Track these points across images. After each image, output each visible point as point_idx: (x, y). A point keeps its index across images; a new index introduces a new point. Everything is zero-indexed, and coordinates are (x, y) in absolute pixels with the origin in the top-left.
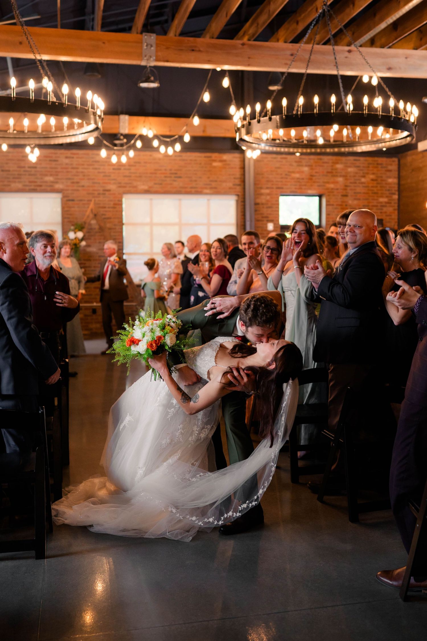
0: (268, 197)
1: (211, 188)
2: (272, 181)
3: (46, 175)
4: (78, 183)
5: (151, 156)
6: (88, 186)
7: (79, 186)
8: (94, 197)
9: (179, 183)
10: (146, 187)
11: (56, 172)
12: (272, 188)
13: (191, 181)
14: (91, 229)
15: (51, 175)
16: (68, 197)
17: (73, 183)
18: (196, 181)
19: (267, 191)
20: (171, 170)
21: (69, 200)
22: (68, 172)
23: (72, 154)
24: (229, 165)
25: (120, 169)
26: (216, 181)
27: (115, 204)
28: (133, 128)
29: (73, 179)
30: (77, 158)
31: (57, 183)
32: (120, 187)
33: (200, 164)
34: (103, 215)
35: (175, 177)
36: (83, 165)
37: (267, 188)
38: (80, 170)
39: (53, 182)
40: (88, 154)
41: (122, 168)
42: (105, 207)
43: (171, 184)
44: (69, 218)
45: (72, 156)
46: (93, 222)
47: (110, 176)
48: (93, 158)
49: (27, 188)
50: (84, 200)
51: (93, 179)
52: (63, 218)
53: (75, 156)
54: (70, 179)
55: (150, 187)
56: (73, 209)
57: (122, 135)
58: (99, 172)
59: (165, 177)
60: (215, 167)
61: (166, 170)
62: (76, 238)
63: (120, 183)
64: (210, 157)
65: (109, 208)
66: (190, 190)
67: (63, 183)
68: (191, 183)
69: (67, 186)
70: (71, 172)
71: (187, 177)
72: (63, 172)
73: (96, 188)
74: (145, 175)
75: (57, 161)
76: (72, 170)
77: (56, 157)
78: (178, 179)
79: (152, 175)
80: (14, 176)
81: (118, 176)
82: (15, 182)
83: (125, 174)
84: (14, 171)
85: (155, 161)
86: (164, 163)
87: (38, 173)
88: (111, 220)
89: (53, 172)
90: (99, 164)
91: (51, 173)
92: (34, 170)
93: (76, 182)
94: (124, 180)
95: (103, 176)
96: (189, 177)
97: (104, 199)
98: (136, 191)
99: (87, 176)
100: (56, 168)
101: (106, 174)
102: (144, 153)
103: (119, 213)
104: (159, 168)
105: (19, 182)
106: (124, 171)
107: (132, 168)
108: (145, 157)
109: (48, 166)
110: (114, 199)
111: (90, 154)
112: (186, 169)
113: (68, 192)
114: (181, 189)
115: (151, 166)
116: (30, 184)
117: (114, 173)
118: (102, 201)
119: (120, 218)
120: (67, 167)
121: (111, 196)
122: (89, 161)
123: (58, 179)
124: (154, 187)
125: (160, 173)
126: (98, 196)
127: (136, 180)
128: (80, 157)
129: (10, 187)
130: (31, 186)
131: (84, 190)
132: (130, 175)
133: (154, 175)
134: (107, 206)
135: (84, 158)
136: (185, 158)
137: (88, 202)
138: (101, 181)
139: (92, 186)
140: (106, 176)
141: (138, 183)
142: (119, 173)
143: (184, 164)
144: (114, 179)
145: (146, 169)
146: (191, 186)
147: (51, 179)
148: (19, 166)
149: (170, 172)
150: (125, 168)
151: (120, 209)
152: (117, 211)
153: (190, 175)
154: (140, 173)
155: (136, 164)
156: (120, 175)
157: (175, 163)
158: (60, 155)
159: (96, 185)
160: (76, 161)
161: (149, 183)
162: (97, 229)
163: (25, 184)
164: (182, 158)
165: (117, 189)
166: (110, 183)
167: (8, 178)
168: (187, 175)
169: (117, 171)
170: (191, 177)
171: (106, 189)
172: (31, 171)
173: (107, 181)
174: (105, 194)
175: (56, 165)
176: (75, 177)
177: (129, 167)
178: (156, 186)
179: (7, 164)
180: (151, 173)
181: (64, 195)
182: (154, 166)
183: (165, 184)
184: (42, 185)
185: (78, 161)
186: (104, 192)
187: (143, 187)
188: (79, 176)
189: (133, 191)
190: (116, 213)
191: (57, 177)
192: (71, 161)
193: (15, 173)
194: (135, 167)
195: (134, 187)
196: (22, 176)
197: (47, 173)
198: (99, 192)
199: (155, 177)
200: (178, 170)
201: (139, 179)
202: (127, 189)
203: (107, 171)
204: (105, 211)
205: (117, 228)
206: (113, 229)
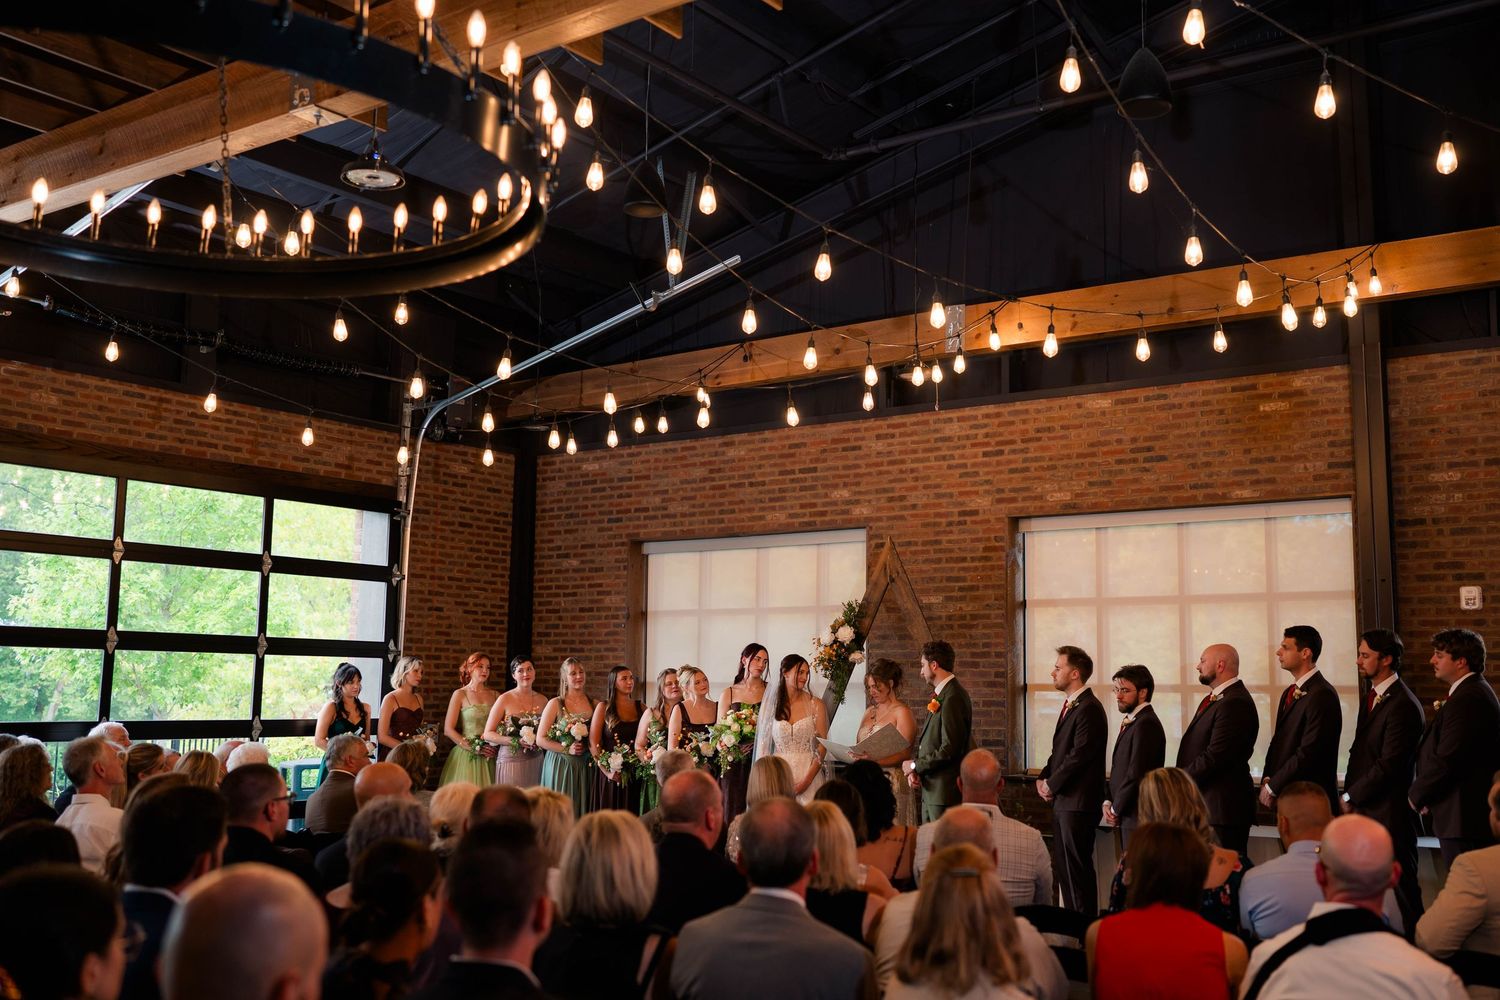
0: (1458, 496)
1: (1257, 482)
2: (1474, 440)
3: (836, 486)
4: (902, 498)
5: (1079, 406)
6: (925, 506)
7: (905, 508)
8: (938, 534)
9: (1156, 477)
10: (1066, 497)
11: (857, 475)
12: (1475, 464)
13: (1194, 466)
15: (845, 485)
16: (880, 537)
17: (891, 499)
18: (1208, 464)
19: (1456, 476)
20: (1134, 440)
21: (882, 545)
22: (880, 473)
23: (889, 426)
24: (1314, 403)
25: (1001, 452)
26: (1272, 460)
27: (986, 549)
28: (978, 336)
29: (892, 490)
30: (901, 435)
31: (857, 502)
32: (1000, 501)
33: (1221, 412)
34: (958, 580)
35: (1146, 460)
36: (915, 451)
37: (1452, 466)
38: (909, 466)
39: (848, 502)
40: (926, 423)
41: (1007, 448)
42: (964, 560)
43: (1136, 481)
45: (891, 431)
46: (936, 600)
47: (977, 474)
48: (936, 431)
49: (797, 522)
50: (916, 544)
51: (938, 486)
53: (897, 431)
54: (885, 491)
55: (1077, 495)
58: (950, 467)
59: (1119, 462)
60: (1267, 416)
61: (1119, 441)
63: (1002, 491)
64: (1254, 387)
65: (973, 559)
66: (1190, 494)
67: (869, 501)
68: (1194, 471)
69: (879, 509)
70: (888, 472)
71: (1180, 456)
72: (870, 474)
73: (943, 510)
74: (1065, 462)
75: (859, 448)
76: (890, 468)
77: (856, 439)
78: (1154, 464)
79: (1082, 460)
80: (772, 496)
81: (997, 473)
82: (773, 508)
83: (1013, 466)
84: (772, 482)
85: (1090, 420)
86: (1116, 422)
87: (819, 483)
88: (976, 593)
89: (848, 476)
90: (952, 444)
91: (846, 480)
92: (812, 477)
93: (900, 497)
94: (1010, 480)
95: (961, 476)
96: (1188, 456)
97: (962, 536)
98: (1041, 507)
99: (923, 478)
100: (857, 466)
101: (969, 470)
102: (1063, 402)
103: (997, 572)
104: (1102, 439)
105: (782, 508)
106: (1012, 457)
107: (1032, 445)
108: (1065, 413)
109: (840, 463)
110: (987, 536)
111: (931, 422)
112: (1177, 432)
113: (880, 524)
114: (1164, 494)
115: (1079, 436)
116: (804, 511)
117: (986, 464)
118: (957, 541)
119: (999, 587)
120: (879, 460)
121: (979, 527)
122: (928, 441)
123: (860, 493)
124: (1087, 495)
125: (1105, 453)
126: (948, 529)
127: (1039, 478)
128: (909, 432)
129: (763, 522)
130: (804, 515)
131: (915, 516)
132: (1025, 465)
133: (1089, 460)
134: (969, 555)
135: (916, 434)
136: (1176, 401)
137: (924, 548)
138: (955, 491)
139: (935, 505)
140: (967, 474)
141: (1047, 486)
142: (999, 463)
143: (1171, 418)
144: (987, 482)
145: (1065, 447)
146: (1193, 481)
147: (845, 493)
148: (782, 469)
149: (1132, 447)
150: (1013, 447)
151: (1000, 563)
152: (992, 568)
153: (1189, 451)
154: (1051, 459)
155: (1039, 435)
156: (1000, 468)
157: (1148, 419)
158: (866, 434)
159: (944, 501)
160: (900, 444)
161: (1074, 483)
162: (944, 619)
163: (792, 512)
164: (1168, 401)
165: (992, 509)
166: (977, 493)
167: (761, 501)
168: (1181, 451)
169: (995, 459)
170: (1194, 456)
171: (968, 509)
172: (806, 479)
173: (968, 489)
174: (965, 523)
175: (856, 459)
176: (897, 485)
177: (1023, 446)
178: (1092, 491)
179: (760, 467)
180: (1079, 456)
181: (871, 533)
182: (1088, 434)
183: (1118, 482)
184: (826, 512)
185: (904, 443)
186: (962, 519)
187: (1058, 496)
188: (904, 480)
189: (1032, 509)
190: (990, 573)
191: (857, 489)
192: (890, 445)
193: (774, 487)
194: (1040, 443)
195: (1035, 498)
196: (788, 495)
197: (837, 481)
198: (950, 519)
199: (1091, 464)
200: (1156, 438)
201: (1047, 474)
202: (1019, 505)
203: (969, 462)
204: (964, 569)
205: (993, 616)
206: (983, 617)
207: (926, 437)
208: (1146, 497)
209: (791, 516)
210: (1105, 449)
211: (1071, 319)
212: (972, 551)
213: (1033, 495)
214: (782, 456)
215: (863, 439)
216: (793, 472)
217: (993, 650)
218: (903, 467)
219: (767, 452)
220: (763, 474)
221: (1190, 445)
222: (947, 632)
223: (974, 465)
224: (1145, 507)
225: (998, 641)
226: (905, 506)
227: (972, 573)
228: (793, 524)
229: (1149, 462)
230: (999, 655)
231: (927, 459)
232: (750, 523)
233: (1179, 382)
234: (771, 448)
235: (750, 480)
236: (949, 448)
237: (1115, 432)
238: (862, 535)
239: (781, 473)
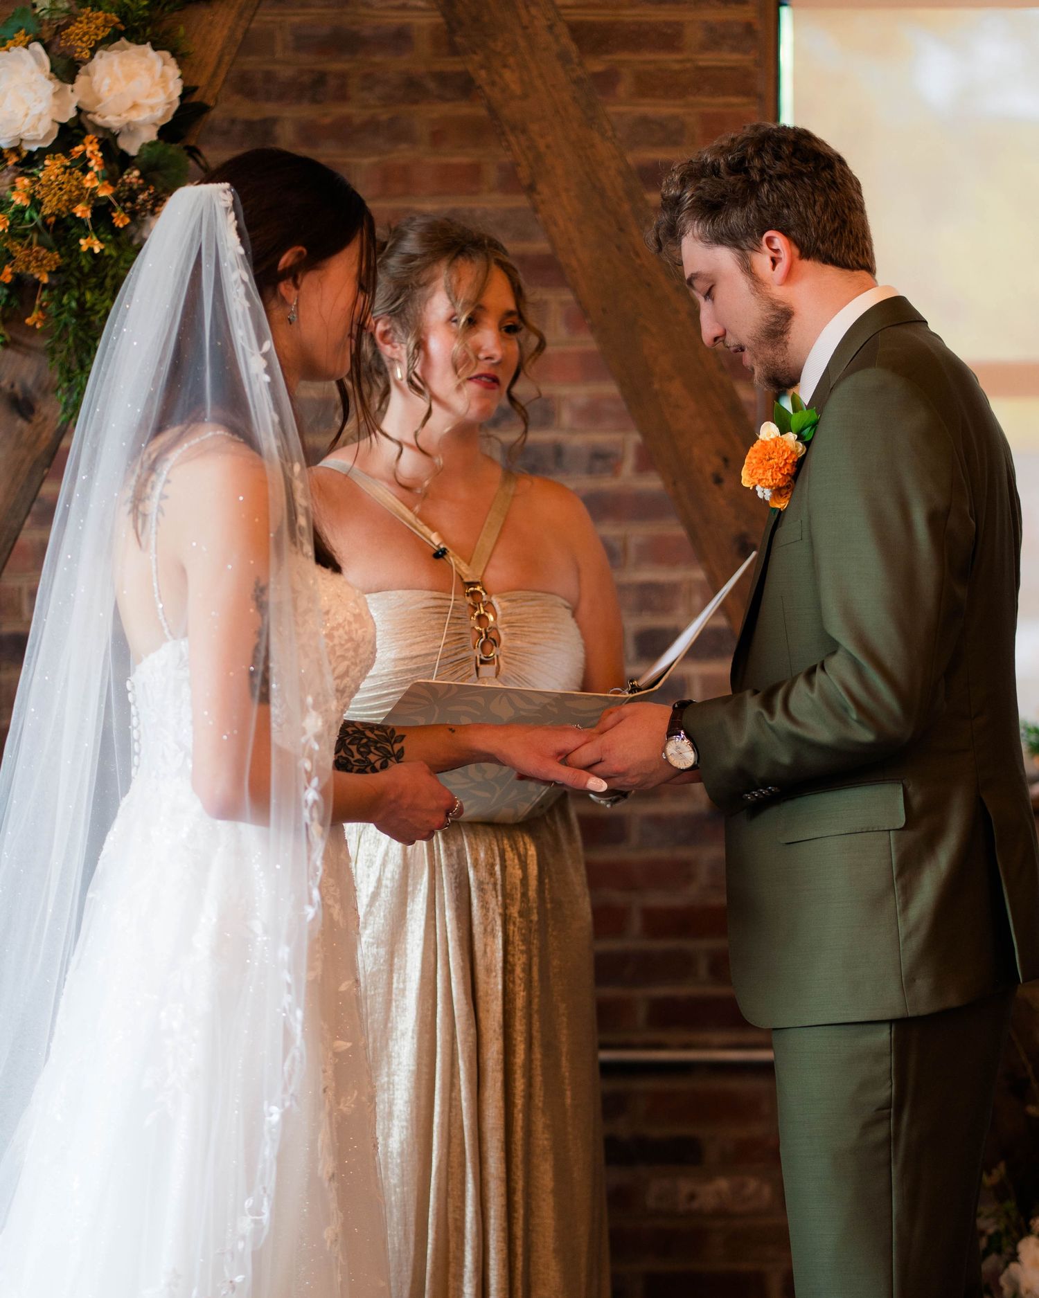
62: (66, 135)
205: (694, 35)
206: (638, 37)
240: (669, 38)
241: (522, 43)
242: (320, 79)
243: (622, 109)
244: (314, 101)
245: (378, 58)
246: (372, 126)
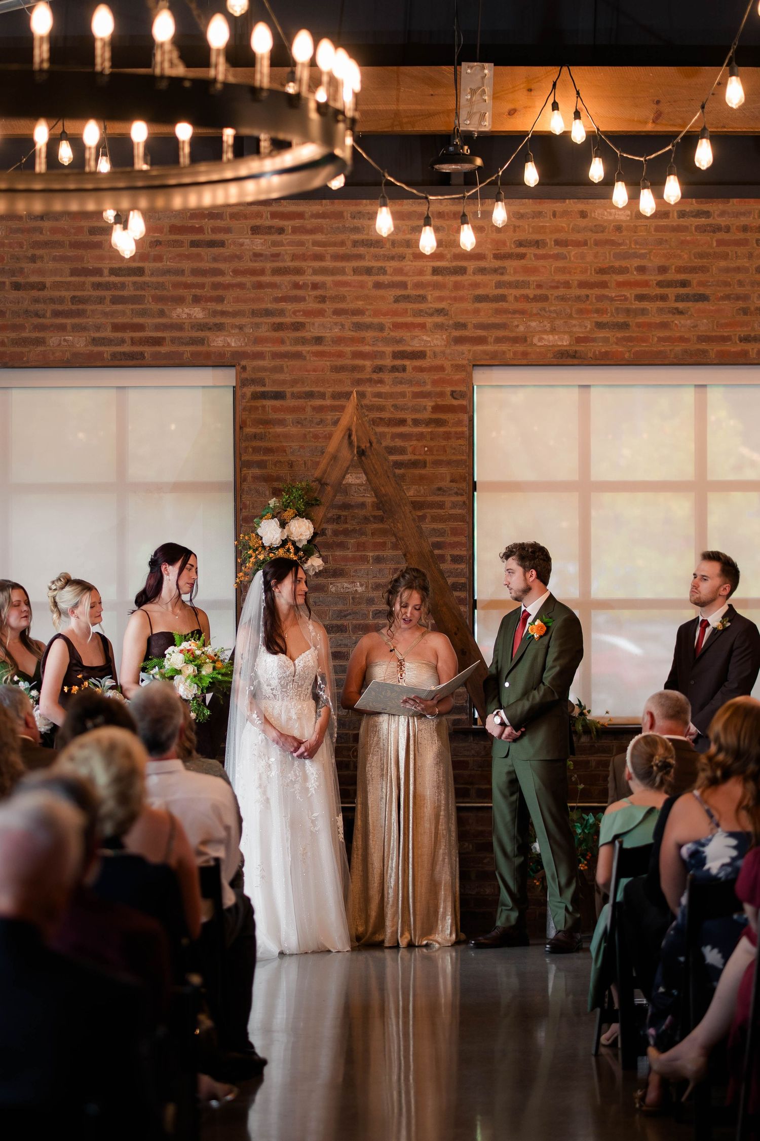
3: (180, 300)
4: (298, 326)
6: (339, 340)
7: (303, 341)
8: (359, 382)
9: (694, 322)
10: (563, 341)
11: (216, 286)
13: (745, 311)
14: (346, 506)
15: (197, 300)
16: (261, 382)
17: (279, 327)
20: (663, 270)
21: (264, 396)
22: (259, 286)
23: (274, 215)
27: (437, 408)
28: (512, 112)
29: (282, 313)
30: (295, 230)
31: (219, 327)
32: (459, 341)
34: (391, 450)
35: (679, 298)
36: (319, 257)
38: (309, 278)
39: (202, 327)
40: (339, 215)
41: (471, 265)
42: (402, 422)
43: (664, 325)
44: (261, 465)
45: (277, 222)
46: (355, 479)
47: (422, 299)
48: (356, 230)
49: (107, 350)
50: (322, 396)
51: (358, 312)
52: (241, 464)
53: (288, 224)
54: (268, 313)
55: (579, 340)
56: (279, 430)
57: (467, 137)
58: (378, 285)
59: (641, 298)
61: (641, 269)
62: (284, 542)
63: (464, 326)
65: (416, 422)
66: (739, 349)
67: (241, 328)
68: (746, 318)
69: (258, 341)
70: (273, 285)
71: (727, 297)
72: (241, 286)
73: (367, 349)
74: (561, 292)
75: (222, 244)
76: (277, 279)
77: (214, 230)
78: (690, 304)
79: (584, 292)
80: (59, 307)
81: (455, 299)
82: (62, 328)
83: (480, 292)
84: (57, 286)
85: (600, 236)
86: (636, 243)
87: (148, 294)
88: (423, 472)
89: (202, 286)
90: (381, 252)
91: (198, 292)
92: (135, 283)
93: (293, 324)
94: (477, 311)
95: (397, 300)
96: (738, 298)
97: (399, 389)
98: (525, 354)
99: (334, 299)
100: (220, 273)
101: (410, 292)
102: (558, 206)
103: (454, 443)
104: (617, 264)
105: (82, 328)
106: (479, 278)
107: (510, 264)
108: (562, 223)
109: (187, 265)
110: (438, 389)
111: (347, 215)
112: (723, 264)
113: (261, 363)
114: (704, 346)
115: (583, 256)
116: (119, 335)
117: (436, 286)
118: (391, 395)
119: (458, 463)
120: (257, 265)
121: (425, 376)
122: (342, 243)
123: (223, 313)
124: (594, 340)
125: (620, 285)
126: (375, 376)
127: (522, 312)
128: (309, 227)
129: (40, 349)
130: (123, 341)
131: (321, 354)
132: (500, 291)
133: (598, 291)
134: (409, 416)
135: (322, 233)
136: (722, 221)
137: (337, 403)
138: (387, 321)
139: (353, 340)
140: (407, 298)
141: (533, 324)
142: (457, 286)
143: (715, 244)
144: (440, 312)
145: (563, 270)
146: (744, 331)
147: (198, 313)
148: (79, 265)
149: (660, 278)
150: (482, 264)
151: (459, 429)
152: (447, 436)
153: (739, 290)
154: (539, 286)
155: (522, 250)
156: (461, 293)
157: (682, 242)
158: (235, 224)
159: (369, 334)
160: (291, 243)
161: (574, 322)
162: (370, 508)
163: (97, 335)
164: (710, 221)
165: (448, 351)
166: (423, 326)
167: (37, 315)
168: (728, 290)
169: (452, 279)
170: (746, 298)
171: (408, 349)
172: (123, 286)
173: (409, 319)
174: (404, 369)
175: (215, 259)
176: (289, 307)
177: (497, 264)
178: (602, 335)
179: (33, 259)
180: (582, 285)
181: (244, 375)
182: (596, 256)
183: (639, 325)
184: (164, 338)
185: (301, 244)
186: (398, 362)
187: (550, 339)
188: (302, 299)
189: (510, 355)
190: (444, 443)
191: (219, 308)
192: (275, 244)
193: (64, 293)
194: (523, 262)
195: (516, 340)
196: (89, 307)
197: (181, 292)
198: (380, 362)
199: (600, 298)
200: (693, 270)
201: (535, 307)
202: (490, 348)
203: (411, 280)
204: (402, 436)
205: (448, 505)
206: (432, 505)
207: (341, 237)
208: (679, 348)
209: (95, 341)
210: (620, 278)
211: (655, 106)
212: (415, 410)
213: (513, 335)
214: (75, 245)
215: (228, 230)
216: (98, 272)
217: (448, 553)
218: (300, 279)
219: (46, 237)
220: (40, 272)
221: (741, 283)
222: (375, 526)
223: (418, 285)
224: (675, 361)
225: (456, 539)
226: (303, 338)
227: (414, 443)
228: (100, 354)
229: (683, 301)
230: (456, 559)
231: (342, 271)
232: (18, 349)
233: (727, 196)
234: (54, 231)
235: (14, 279)
236: (376, 257)
237: (636, 256)
238: (227, 377)
239: (74, 272)
240: (441, 505)
241: (403, 517)
242: (339, 517)
243: (427, 526)
244: (337, 523)
245: (356, 511)
246: (354, 531)
